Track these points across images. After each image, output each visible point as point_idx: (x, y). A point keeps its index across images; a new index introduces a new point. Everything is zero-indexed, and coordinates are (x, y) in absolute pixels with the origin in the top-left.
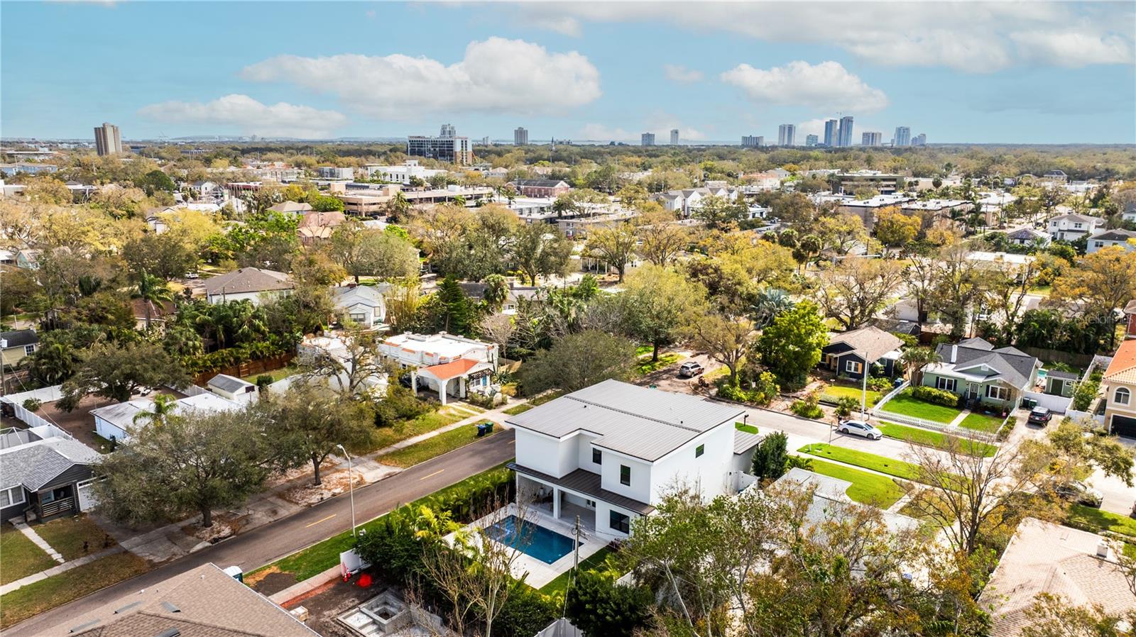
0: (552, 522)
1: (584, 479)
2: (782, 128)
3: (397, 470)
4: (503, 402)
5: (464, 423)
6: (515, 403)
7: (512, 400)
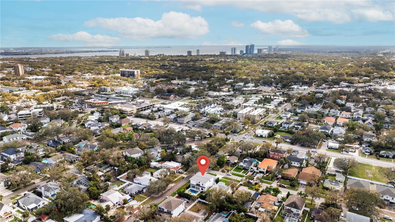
0: (195, 189)
1: (198, 185)
2: (232, 49)
3: (175, 184)
4: (184, 173)
5: (180, 177)
6: (185, 173)
7: (184, 172)
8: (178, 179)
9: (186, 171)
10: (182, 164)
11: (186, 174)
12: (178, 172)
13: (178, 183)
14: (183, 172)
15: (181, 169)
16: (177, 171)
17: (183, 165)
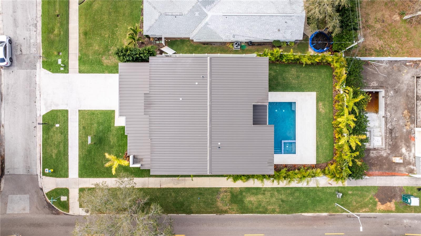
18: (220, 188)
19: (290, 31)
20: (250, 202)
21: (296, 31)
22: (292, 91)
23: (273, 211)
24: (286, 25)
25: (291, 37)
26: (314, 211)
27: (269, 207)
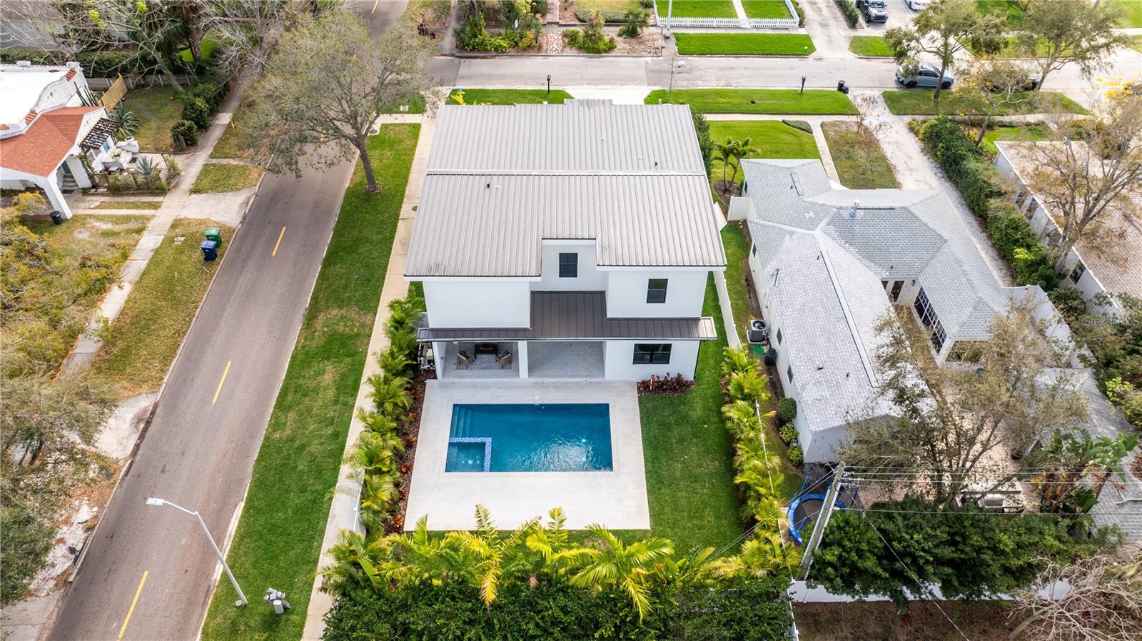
4: (174, 174)
5: (149, 242)
6: (192, 165)
7: (179, 161)
8: (139, 285)
9: (185, 141)
10: (98, 71)
11: (211, 182)
12: (82, 180)
13: (193, 360)
14: (157, 160)
15: (116, 126)
16: (66, 172)
17: (117, 86)
18: (375, 314)
19: (827, 394)
20: (321, 373)
21: (832, 408)
22: (646, 461)
23: (276, 425)
24: (840, 381)
25: (809, 402)
26: (241, 537)
27: (292, 415)
